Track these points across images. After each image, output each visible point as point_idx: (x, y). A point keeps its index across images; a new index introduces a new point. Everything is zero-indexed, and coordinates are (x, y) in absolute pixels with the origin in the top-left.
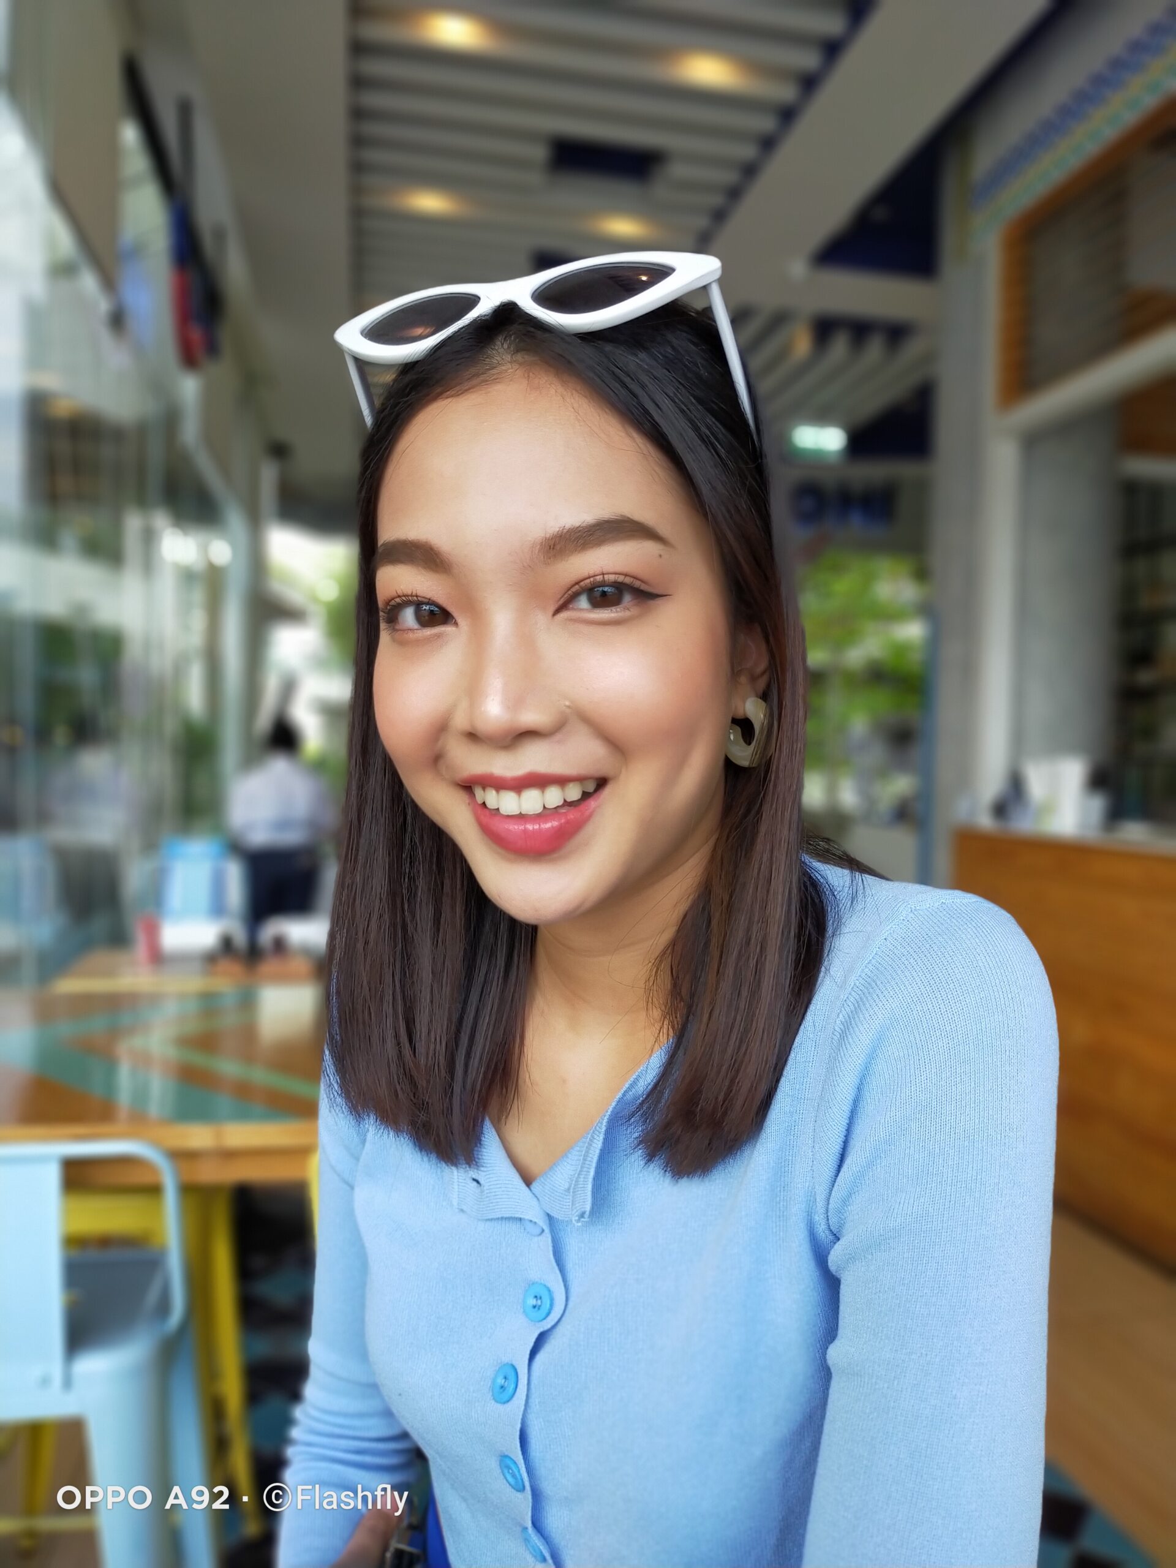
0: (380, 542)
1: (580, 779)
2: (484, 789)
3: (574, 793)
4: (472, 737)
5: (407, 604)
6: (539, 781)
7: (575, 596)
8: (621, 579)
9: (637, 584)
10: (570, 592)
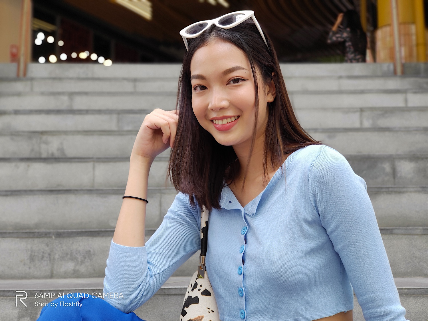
0: (192, 75)
1: (234, 116)
2: (215, 120)
3: (233, 119)
5: (198, 86)
7: (230, 81)
9: (241, 78)
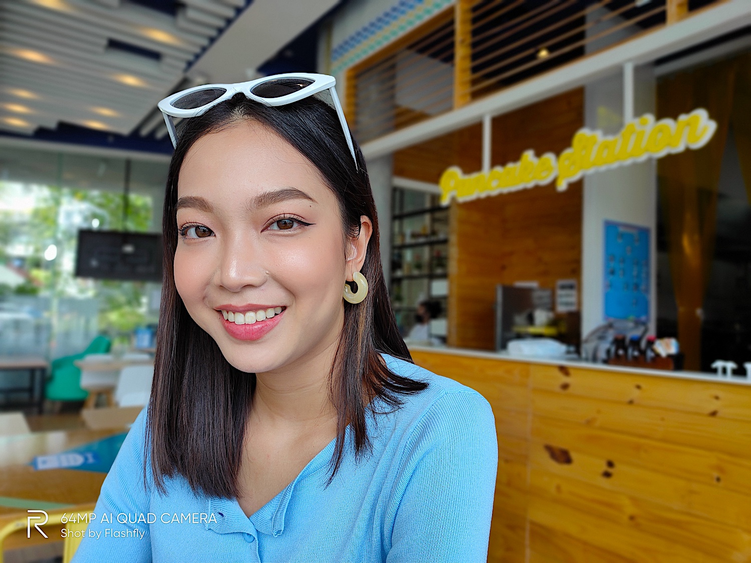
4: (222, 287)
6: (255, 308)
8: (292, 216)
10: (269, 222)
